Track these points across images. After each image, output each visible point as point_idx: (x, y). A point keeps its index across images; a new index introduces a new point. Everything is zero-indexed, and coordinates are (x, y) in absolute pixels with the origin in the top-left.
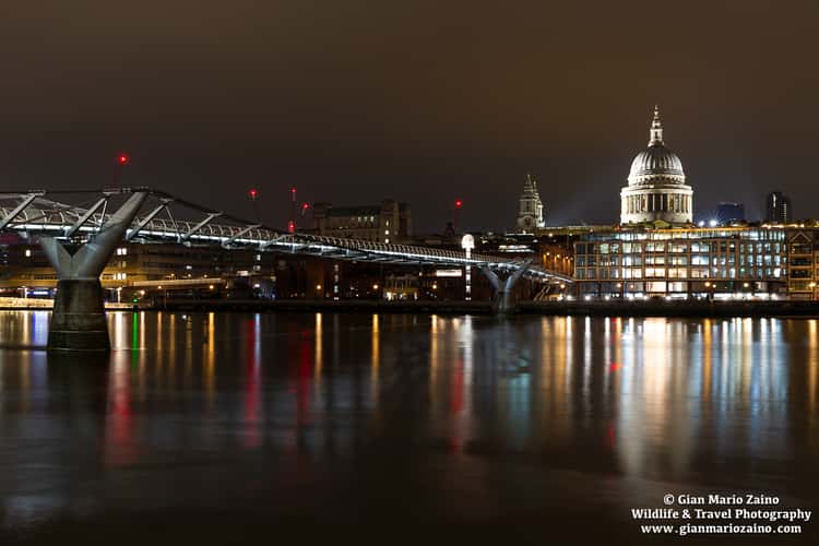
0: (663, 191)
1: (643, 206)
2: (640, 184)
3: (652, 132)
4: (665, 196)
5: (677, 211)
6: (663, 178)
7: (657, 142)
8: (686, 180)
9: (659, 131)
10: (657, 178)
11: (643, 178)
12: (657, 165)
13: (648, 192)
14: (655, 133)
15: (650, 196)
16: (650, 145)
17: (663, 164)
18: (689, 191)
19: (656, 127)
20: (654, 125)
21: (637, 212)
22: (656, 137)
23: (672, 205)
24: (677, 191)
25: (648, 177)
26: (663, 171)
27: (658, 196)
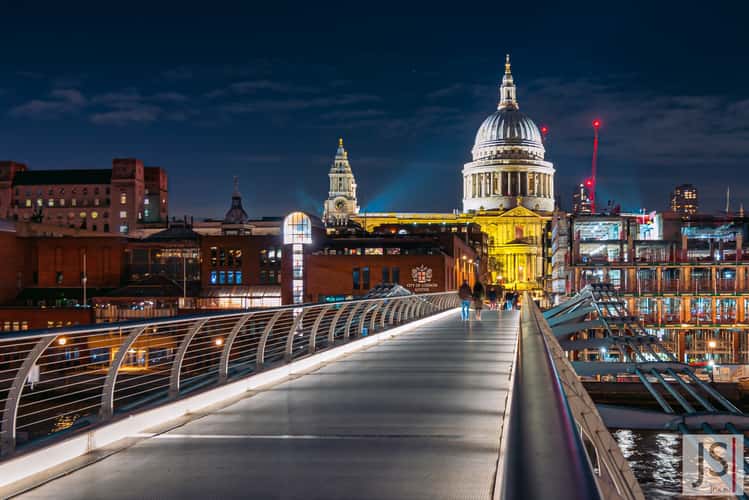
0: (522, 168)
1: (495, 187)
2: (489, 158)
3: (503, 91)
4: (524, 174)
5: (539, 195)
6: (520, 151)
7: (510, 104)
8: (545, 155)
9: (513, 89)
10: (513, 151)
11: (494, 150)
12: (512, 133)
13: (502, 169)
14: (507, 92)
15: (505, 175)
16: (499, 108)
17: (519, 132)
18: (548, 169)
19: (509, 85)
20: (505, 81)
21: (488, 195)
22: (509, 98)
23: (532, 187)
24: (538, 170)
25: (501, 149)
26: (519, 141)
27: (514, 174)
